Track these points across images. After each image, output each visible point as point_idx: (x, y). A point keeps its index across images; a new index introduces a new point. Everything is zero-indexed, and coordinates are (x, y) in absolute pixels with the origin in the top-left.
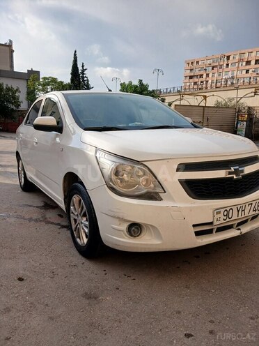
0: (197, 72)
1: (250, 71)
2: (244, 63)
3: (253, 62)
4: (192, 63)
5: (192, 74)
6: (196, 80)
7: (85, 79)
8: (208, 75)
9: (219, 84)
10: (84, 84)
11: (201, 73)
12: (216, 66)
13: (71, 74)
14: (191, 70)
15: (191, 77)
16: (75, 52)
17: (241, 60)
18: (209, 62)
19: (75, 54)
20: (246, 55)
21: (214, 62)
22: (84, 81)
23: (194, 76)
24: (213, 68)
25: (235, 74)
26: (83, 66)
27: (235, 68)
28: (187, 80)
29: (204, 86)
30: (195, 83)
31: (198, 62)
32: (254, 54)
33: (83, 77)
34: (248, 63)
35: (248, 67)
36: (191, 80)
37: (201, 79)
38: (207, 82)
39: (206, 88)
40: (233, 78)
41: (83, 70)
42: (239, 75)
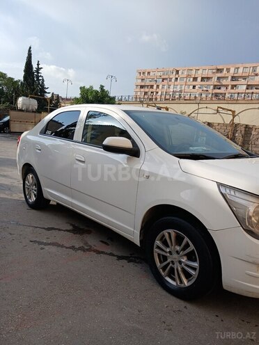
0: (148, 83)
1: (197, 87)
2: (192, 79)
3: (199, 79)
4: (144, 73)
5: (143, 84)
6: (147, 90)
7: (40, 78)
8: (158, 86)
9: (168, 97)
10: (39, 84)
11: (151, 84)
12: (166, 79)
13: (24, 71)
14: (142, 80)
15: (142, 87)
16: (30, 48)
17: (188, 76)
18: (159, 74)
19: (30, 51)
20: (194, 72)
21: (164, 74)
22: (38, 80)
23: (145, 86)
24: (163, 80)
25: (183, 88)
26: (38, 65)
27: (183, 83)
28: (138, 89)
29: (154, 97)
30: (146, 93)
31: (149, 73)
32: (200, 72)
33: (38, 77)
34: (195, 79)
35: (194, 83)
36: (142, 90)
37: (151, 90)
38: (157, 93)
39: (156, 99)
40: (181, 91)
41: (38, 69)
42: (187, 90)
